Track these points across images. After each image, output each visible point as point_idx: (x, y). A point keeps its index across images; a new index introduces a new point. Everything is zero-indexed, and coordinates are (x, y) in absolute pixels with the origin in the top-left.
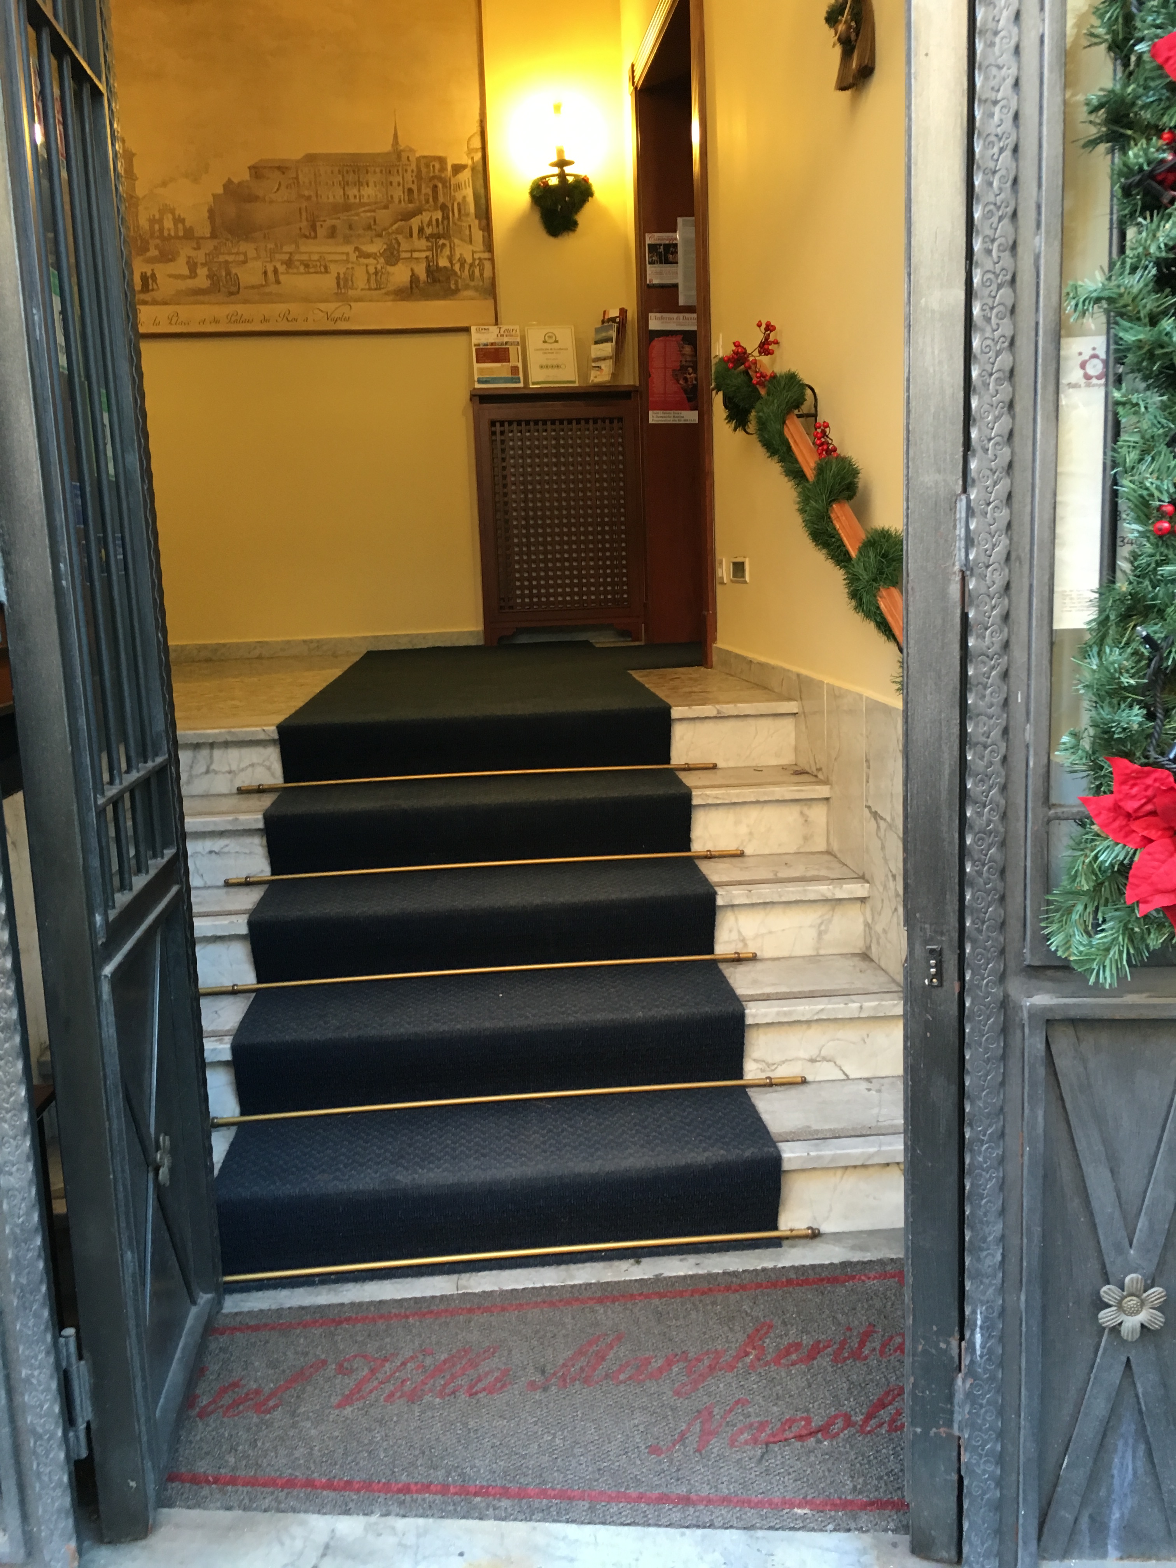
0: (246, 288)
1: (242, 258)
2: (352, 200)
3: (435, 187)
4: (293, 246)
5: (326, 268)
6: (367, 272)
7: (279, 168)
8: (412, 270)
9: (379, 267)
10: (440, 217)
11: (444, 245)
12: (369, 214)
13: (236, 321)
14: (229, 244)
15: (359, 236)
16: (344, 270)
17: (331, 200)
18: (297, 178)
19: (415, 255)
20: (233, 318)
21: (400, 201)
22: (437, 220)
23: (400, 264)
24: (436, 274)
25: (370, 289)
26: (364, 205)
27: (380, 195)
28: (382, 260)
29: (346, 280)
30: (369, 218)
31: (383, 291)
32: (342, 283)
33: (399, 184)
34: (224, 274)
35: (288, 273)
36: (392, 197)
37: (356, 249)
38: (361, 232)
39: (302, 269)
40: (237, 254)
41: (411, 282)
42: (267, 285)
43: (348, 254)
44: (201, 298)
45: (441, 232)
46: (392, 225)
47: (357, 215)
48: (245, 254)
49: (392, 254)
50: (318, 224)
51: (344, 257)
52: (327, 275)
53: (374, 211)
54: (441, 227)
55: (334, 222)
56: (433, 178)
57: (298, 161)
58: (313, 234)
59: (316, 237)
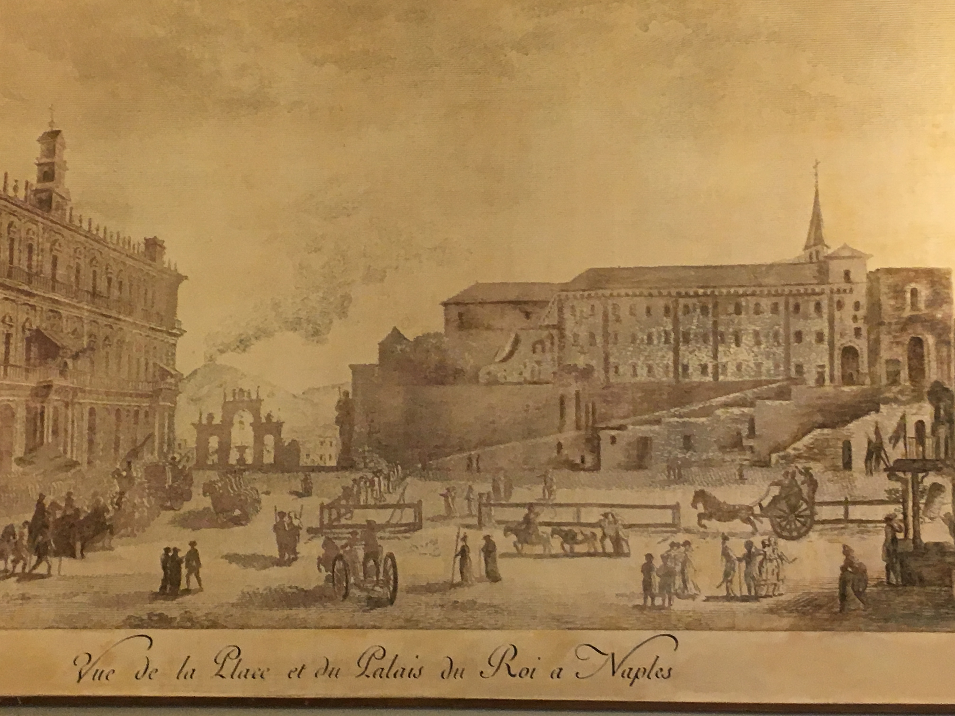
0: (413, 589)
1: (408, 516)
2: (696, 377)
3: (918, 342)
4: (538, 490)
5: (617, 541)
6: (725, 553)
7: (516, 303)
8: (847, 551)
9: (757, 541)
10: (928, 418)
11: (937, 488)
12: (736, 411)
13: (380, 673)
14: (381, 483)
15: (708, 464)
16: (665, 547)
17: (643, 374)
18: (560, 327)
19: (856, 512)
20: (374, 665)
21: (820, 381)
22: (920, 425)
23: (813, 536)
24: (913, 565)
25: (729, 598)
26: (728, 388)
27: (768, 364)
28: (765, 525)
29: (668, 574)
30: (735, 420)
31: (765, 603)
32: (656, 580)
33: (820, 337)
34: (361, 554)
35: (520, 554)
36: (799, 368)
37: (700, 496)
38: (713, 454)
39: (556, 545)
40: (398, 506)
41: (843, 582)
42: (464, 581)
43: (676, 508)
44: (301, 613)
45: (930, 454)
46: (796, 438)
47: (707, 412)
48: (417, 507)
49: (793, 508)
50: (606, 435)
51: (667, 517)
52: (621, 561)
53: (752, 405)
54: (929, 442)
55: (645, 430)
56: (912, 320)
57: (565, 287)
58: (589, 460)
59: (596, 467)
